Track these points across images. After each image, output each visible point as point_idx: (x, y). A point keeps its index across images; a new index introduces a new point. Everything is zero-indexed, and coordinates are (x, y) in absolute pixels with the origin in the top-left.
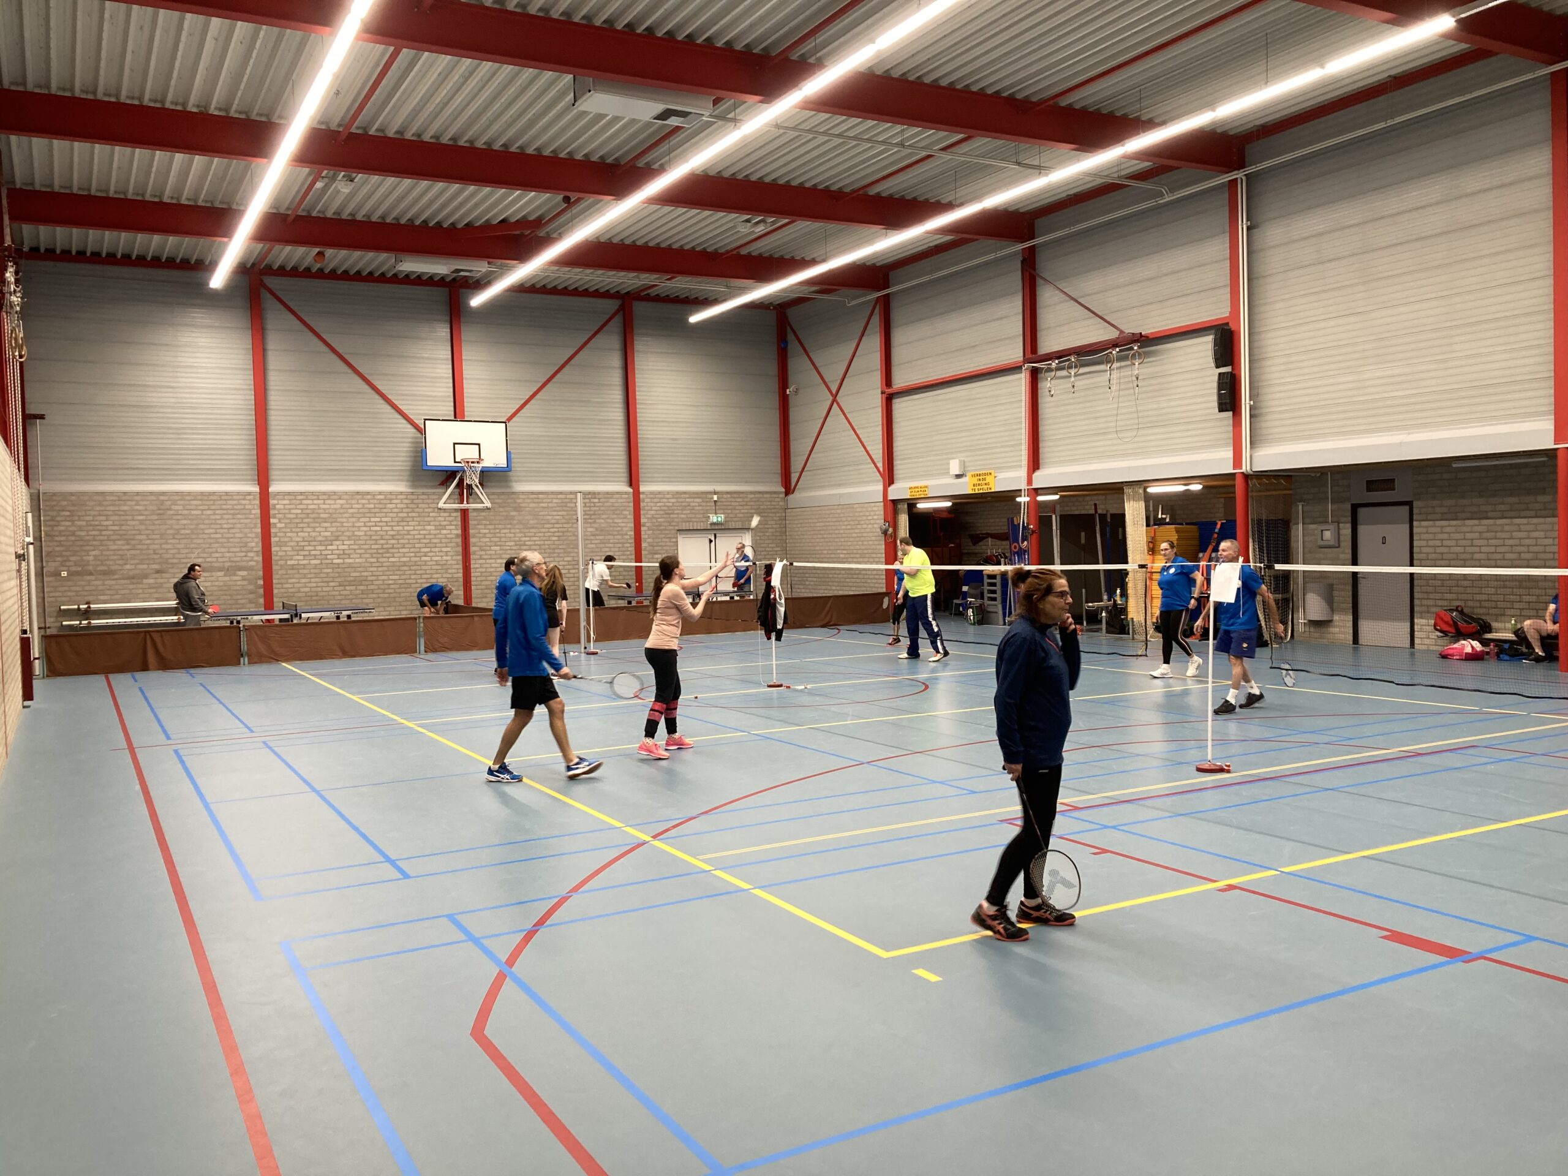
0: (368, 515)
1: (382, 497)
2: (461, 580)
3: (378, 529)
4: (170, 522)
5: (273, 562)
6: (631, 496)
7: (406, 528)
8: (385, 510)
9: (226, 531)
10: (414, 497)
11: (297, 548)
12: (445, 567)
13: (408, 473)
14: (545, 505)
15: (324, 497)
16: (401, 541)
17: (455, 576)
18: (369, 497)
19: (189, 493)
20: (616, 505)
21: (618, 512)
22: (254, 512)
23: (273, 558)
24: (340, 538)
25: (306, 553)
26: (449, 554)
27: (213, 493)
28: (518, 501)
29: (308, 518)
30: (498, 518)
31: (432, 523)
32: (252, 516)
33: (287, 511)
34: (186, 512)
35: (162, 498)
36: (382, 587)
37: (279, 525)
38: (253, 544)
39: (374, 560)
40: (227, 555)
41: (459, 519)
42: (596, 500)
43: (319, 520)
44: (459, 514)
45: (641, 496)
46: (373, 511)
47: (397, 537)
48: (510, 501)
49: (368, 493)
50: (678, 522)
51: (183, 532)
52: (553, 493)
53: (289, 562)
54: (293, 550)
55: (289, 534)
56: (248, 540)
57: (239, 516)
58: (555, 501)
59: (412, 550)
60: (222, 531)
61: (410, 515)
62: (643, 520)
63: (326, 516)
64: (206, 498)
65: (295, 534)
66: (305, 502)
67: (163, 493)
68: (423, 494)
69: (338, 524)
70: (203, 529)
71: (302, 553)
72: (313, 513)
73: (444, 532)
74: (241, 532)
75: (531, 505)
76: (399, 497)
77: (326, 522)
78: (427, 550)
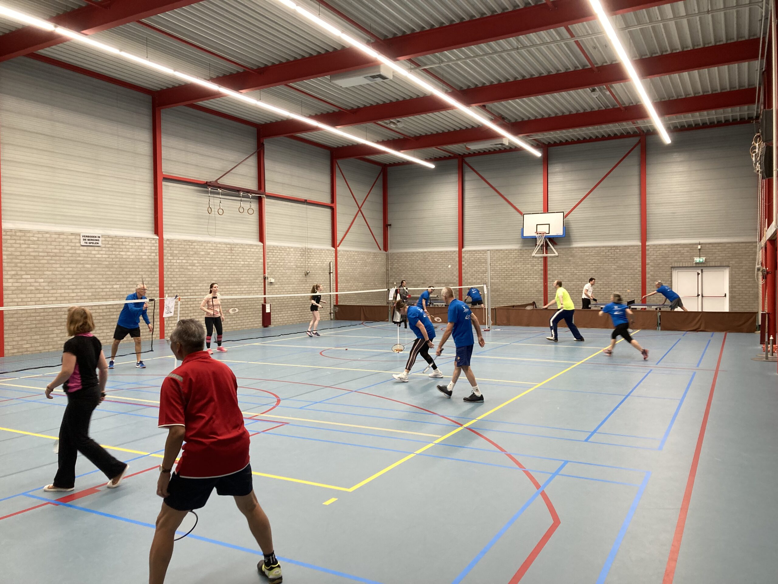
0: (501, 260)
1: (507, 252)
2: (543, 291)
3: (505, 266)
4: (427, 264)
6: (640, 247)
7: (518, 266)
8: (508, 258)
9: (446, 267)
10: (521, 251)
11: (472, 275)
12: (535, 285)
14: (588, 254)
15: (483, 252)
16: (515, 272)
17: (540, 289)
18: (502, 252)
19: (434, 252)
20: (631, 253)
21: (631, 257)
22: (456, 259)
23: (463, 279)
25: (475, 277)
26: (538, 279)
27: (442, 252)
28: (573, 252)
29: (477, 262)
30: (562, 261)
31: (529, 264)
32: (455, 261)
33: (468, 259)
34: (432, 260)
35: (425, 254)
36: (506, 293)
37: (465, 265)
38: (456, 273)
40: (446, 277)
41: (543, 261)
42: (618, 251)
43: (481, 263)
44: (542, 259)
45: (647, 247)
46: (503, 258)
47: (514, 270)
48: (569, 252)
49: (501, 250)
50: (672, 263)
51: (431, 268)
52: (592, 247)
53: (469, 281)
55: (469, 269)
56: (454, 271)
57: (451, 261)
58: (593, 251)
59: (520, 276)
61: (520, 260)
62: (647, 261)
63: (484, 261)
65: (471, 269)
66: (475, 255)
67: (425, 252)
68: (526, 250)
70: (438, 267)
71: (474, 277)
72: (479, 259)
73: (535, 268)
75: (580, 254)
76: (515, 251)
77: (483, 263)
78: (527, 276)
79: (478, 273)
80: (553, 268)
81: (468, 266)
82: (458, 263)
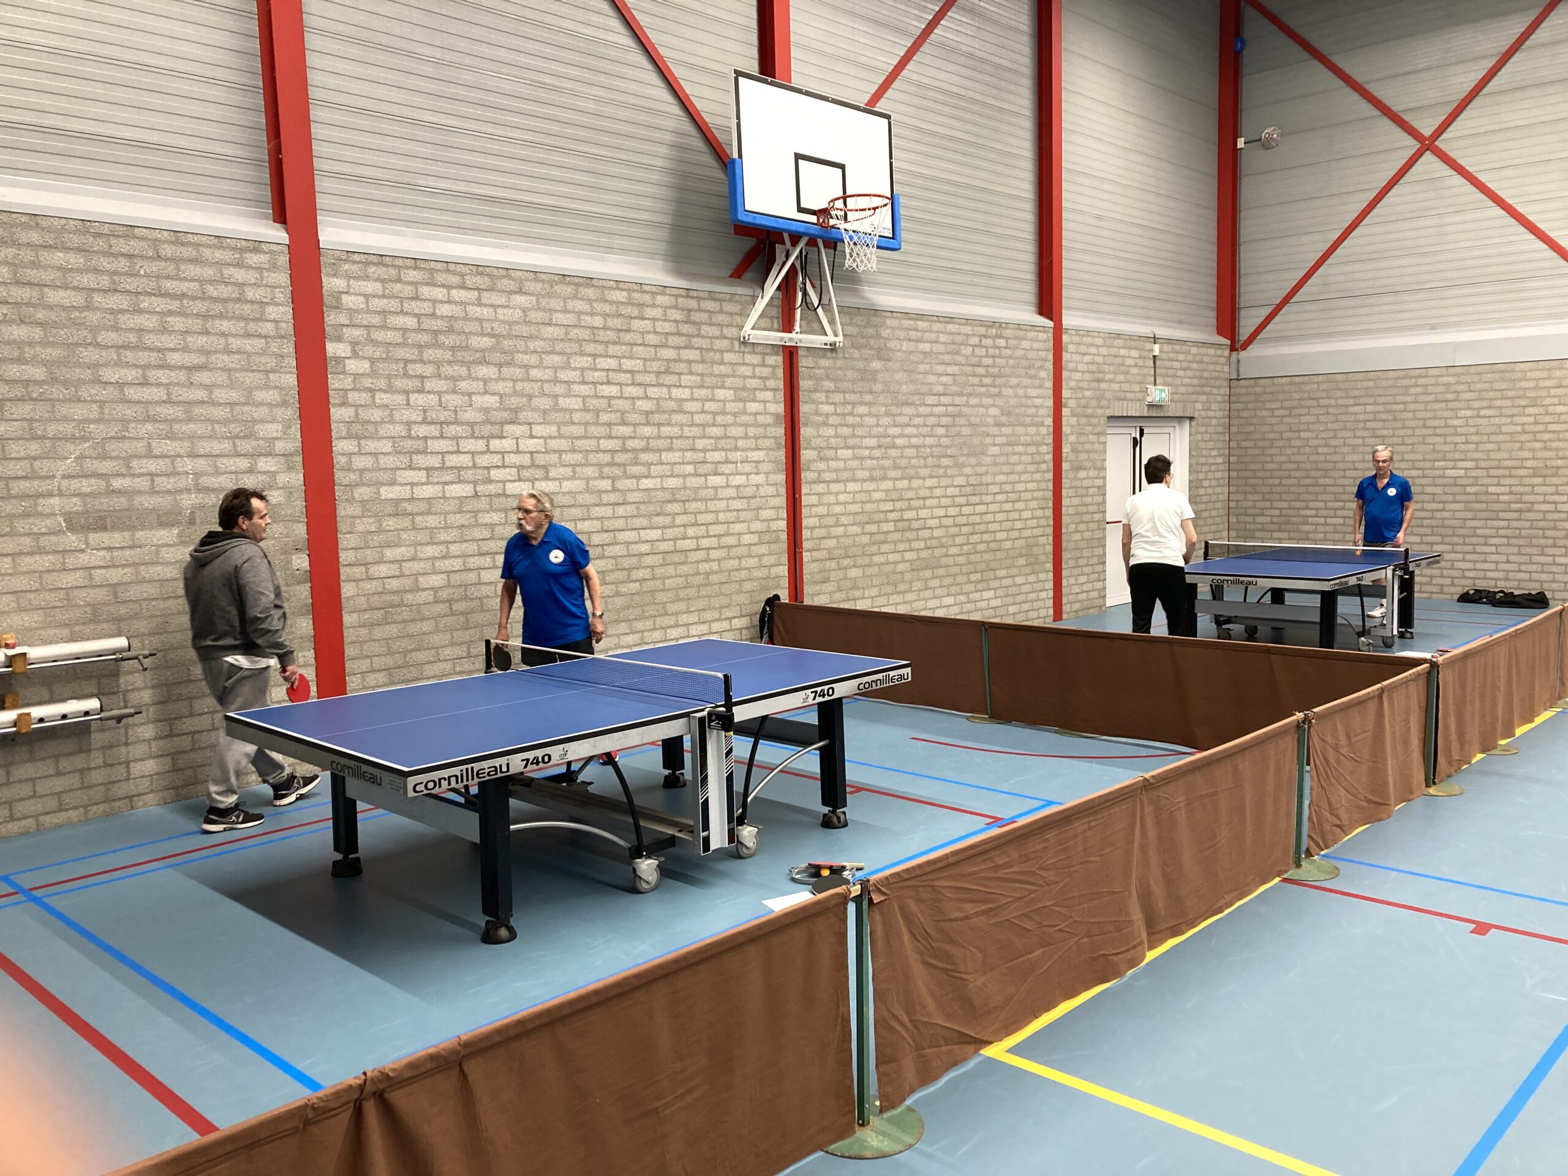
0: (590, 348)
1: (621, 296)
2: (784, 536)
3: (614, 390)
5: (339, 492)
6: (1047, 339)
7: (677, 393)
8: (628, 337)
9: (182, 376)
11: (408, 444)
12: (754, 503)
13: (664, 234)
14: (927, 347)
15: (479, 281)
16: (666, 430)
18: (591, 293)
22: (273, 312)
23: (339, 476)
24: (522, 416)
25: (435, 461)
26: (764, 467)
27: (129, 230)
29: (438, 345)
30: (850, 373)
31: (729, 382)
32: (268, 328)
33: (376, 320)
37: (352, 366)
38: (273, 430)
39: (606, 484)
41: (780, 373)
43: (468, 356)
44: (777, 360)
45: (1064, 340)
46: (601, 335)
47: (657, 418)
53: (387, 493)
54: (397, 452)
55: (383, 398)
56: (261, 412)
57: (225, 325)
58: (943, 338)
59: (689, 455)
60: (163, 376)
61: (684, 354)
63: (486, 342)
64: (101, 244)
65: (400, 399)
66: (424, 291)
68: (711, 295)
69: (518, 372)
70: (95, 366)
71: (421, 460)
72: (451, 330)
73: (753, 407)
74: (232, 385)
76: (660, 299)
77: (484, 362)
78: (718, 456)
79: (451, 430)
80: (817, 414)
81: (374, 374)
82: (289, 348)
